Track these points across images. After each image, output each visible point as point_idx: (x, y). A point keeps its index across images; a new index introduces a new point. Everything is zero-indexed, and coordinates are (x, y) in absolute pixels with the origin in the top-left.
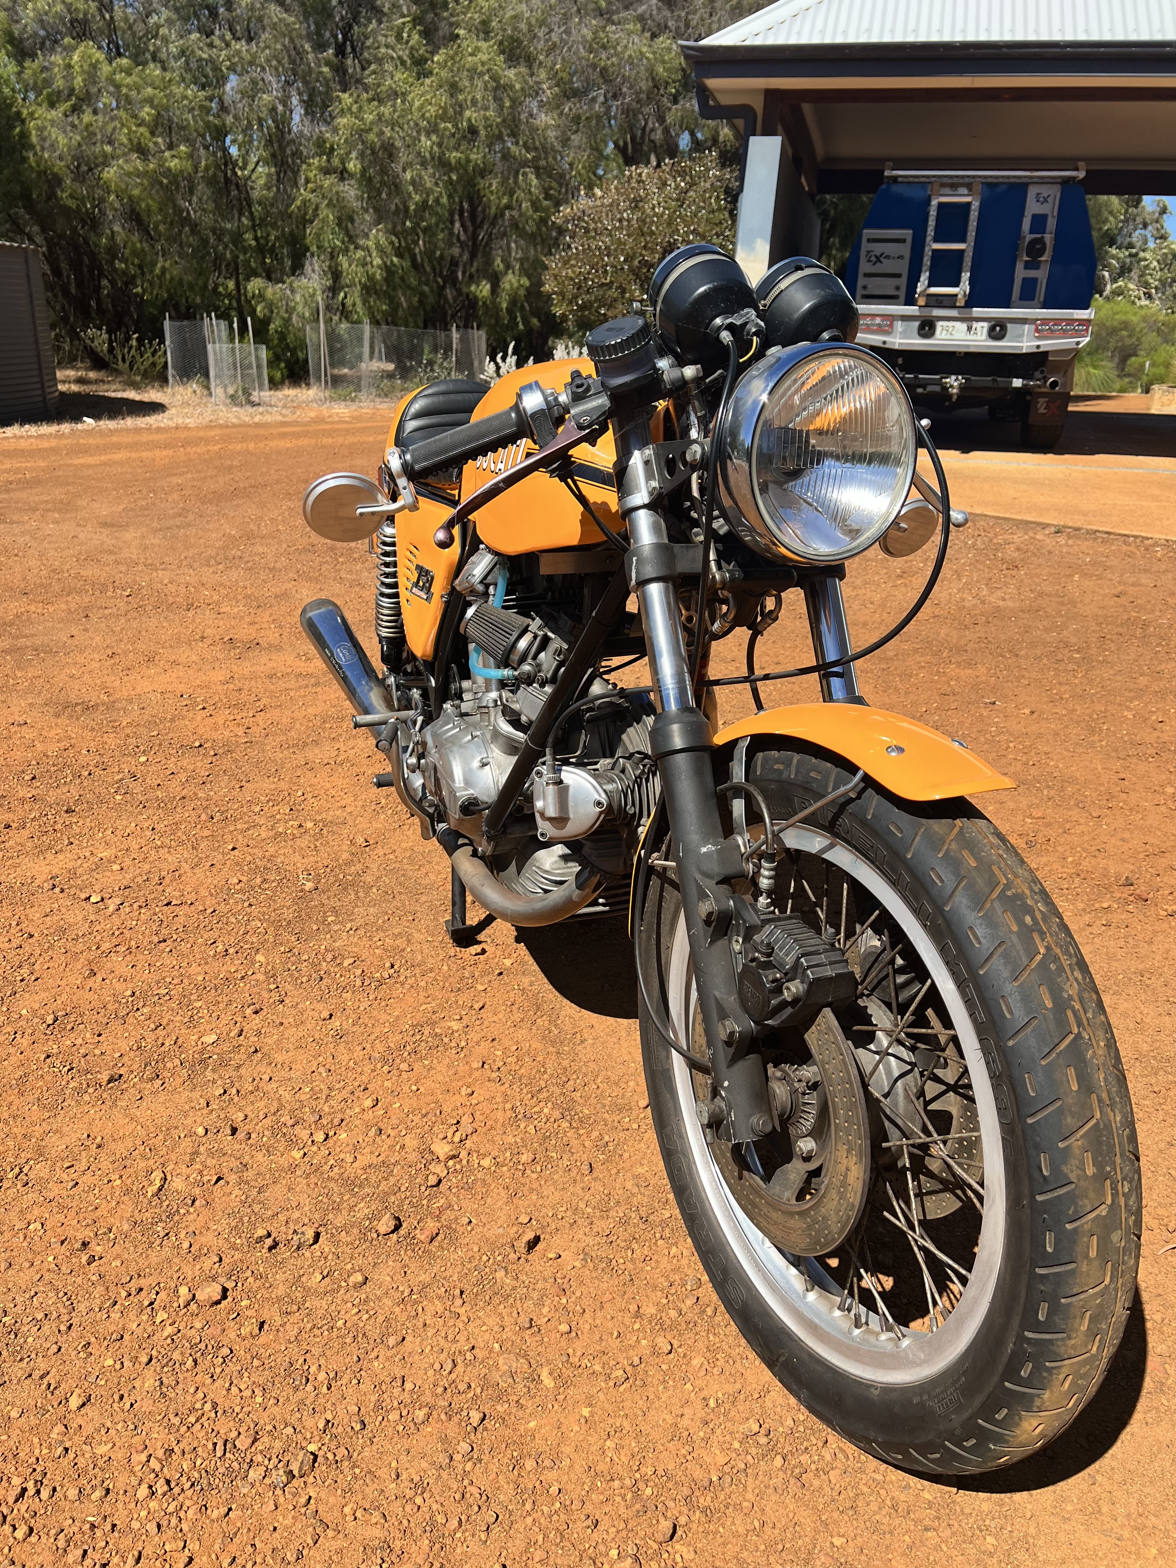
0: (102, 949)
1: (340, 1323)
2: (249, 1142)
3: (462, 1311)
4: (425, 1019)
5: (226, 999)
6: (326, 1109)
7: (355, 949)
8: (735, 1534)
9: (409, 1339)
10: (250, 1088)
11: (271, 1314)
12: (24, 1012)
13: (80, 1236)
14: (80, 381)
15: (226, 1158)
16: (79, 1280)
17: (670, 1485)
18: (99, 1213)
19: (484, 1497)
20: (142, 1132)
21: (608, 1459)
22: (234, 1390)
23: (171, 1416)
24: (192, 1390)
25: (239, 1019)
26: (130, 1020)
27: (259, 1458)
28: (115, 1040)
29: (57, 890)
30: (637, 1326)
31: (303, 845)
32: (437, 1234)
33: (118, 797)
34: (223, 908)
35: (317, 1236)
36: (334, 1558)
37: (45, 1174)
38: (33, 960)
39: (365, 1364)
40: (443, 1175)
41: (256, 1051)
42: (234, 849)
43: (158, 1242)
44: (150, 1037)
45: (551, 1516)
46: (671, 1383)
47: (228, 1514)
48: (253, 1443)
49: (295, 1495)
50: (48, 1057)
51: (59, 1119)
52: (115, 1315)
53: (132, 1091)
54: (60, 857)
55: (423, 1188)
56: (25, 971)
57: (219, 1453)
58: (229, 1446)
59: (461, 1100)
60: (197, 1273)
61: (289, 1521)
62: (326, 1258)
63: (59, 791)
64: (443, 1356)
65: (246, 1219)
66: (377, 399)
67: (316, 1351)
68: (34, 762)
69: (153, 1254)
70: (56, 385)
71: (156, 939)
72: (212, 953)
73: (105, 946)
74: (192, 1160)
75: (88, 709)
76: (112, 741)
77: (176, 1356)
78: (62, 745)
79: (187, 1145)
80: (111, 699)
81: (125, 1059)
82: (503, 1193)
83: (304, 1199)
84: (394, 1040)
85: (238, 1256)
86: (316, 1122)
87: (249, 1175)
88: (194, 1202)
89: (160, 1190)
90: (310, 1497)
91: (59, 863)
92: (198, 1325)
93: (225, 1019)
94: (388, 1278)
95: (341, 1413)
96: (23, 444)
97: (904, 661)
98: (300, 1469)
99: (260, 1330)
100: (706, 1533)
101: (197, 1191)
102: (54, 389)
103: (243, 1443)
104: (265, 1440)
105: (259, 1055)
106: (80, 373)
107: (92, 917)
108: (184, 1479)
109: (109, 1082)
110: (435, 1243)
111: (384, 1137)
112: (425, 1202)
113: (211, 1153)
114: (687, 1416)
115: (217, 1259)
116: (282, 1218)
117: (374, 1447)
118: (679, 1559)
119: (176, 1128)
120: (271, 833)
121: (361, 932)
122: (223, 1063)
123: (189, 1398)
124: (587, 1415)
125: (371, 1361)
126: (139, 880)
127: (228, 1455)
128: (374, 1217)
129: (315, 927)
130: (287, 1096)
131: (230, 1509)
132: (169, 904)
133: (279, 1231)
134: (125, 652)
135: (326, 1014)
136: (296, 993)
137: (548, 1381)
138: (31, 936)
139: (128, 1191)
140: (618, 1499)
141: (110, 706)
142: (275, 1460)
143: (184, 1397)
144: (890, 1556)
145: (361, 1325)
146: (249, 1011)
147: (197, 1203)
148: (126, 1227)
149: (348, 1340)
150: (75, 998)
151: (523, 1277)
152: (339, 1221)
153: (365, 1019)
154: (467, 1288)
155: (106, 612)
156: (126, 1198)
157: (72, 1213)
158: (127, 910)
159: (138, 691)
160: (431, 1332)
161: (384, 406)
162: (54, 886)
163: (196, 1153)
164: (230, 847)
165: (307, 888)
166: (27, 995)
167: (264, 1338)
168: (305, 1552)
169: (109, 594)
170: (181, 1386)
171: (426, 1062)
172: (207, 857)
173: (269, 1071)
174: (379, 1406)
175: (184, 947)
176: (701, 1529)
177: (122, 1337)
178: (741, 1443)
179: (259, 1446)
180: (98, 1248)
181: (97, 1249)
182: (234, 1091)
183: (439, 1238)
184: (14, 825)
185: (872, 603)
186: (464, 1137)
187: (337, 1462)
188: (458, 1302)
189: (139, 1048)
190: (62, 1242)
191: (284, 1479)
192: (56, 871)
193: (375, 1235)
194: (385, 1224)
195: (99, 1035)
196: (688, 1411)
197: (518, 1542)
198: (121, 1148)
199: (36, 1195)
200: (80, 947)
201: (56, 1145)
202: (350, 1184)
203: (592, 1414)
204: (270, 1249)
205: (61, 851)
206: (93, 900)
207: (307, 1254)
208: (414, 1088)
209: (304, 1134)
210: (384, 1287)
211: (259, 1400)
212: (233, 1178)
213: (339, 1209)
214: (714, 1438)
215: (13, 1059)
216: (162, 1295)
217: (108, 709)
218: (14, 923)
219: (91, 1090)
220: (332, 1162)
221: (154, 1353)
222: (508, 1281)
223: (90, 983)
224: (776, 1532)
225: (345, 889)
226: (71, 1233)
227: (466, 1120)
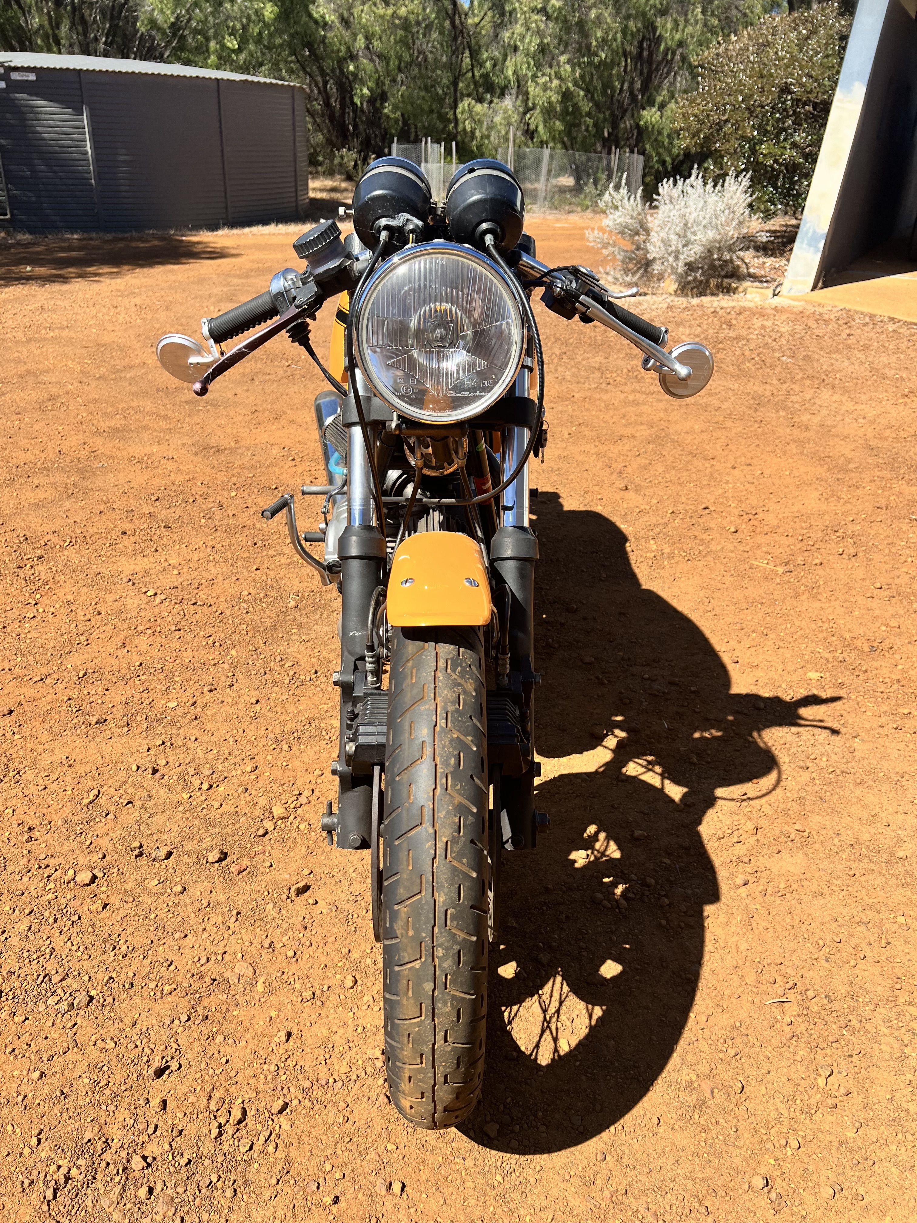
0: (138, 629)
1: (153, 916)
2: (162, 781)
3: (232, 926)
4: (318, 715)
5: (196, 679)
6: (220, 768)
7: (299, 656)
8: (324, 1122)
9: (189, 937)
10: (180, 744)
11: (114, 900)
12: (69, 666)
13: (31, 823)
14: (333, 190)
15: (141, 789)
16: (16, 852)
17: (300, 1077)
18: (49, 810)
19: (178, 1052)
20: (100, 761)
21: (270, 1049)
22: (69, 943)
23: (25, 951)
24: (44, 938)
25: (197, 694)
26: (131, 683)
27: (59, 991)
28: (115, 696)
29: (130, 583)
30: (340, 964)
31: (305, 573)
32: (244, 870)
33: (203, 521)
34: (229, 612)
35: (169, 855)
36: (70, 1066)
37: (31, 778)
38: (92, 631)
39: (154, 946)
40: (270, 829)
41: (196, 718)
42: (257, 569)
43: (73, 837)
44: (137, 696)
45: (213, 1077)
46: (341, 1008)
47: (24, 1022)
48: (61, 980)
49: (68, 1020)
50: (70, 699)
51: (57, 742)
52: (25, 879)
53: (107, 732)
54: (145, 559)
55: (252, 836)
56: (83, 638)
57: (39, 982)
58: (47, 978)
59: (311, 778)
60: (86, 862)
61: (56, 1035)
62: (167, 870)
63: (168, 511)
64: (204, 953)
65: (133, 833)
66: (548, 211)
67: (130, 930)
68: (163, 488)
69: (66, 844)
70: (307, 193)
71: (173, 628)
72: (204, 643)
73: (140, 628)
74: (121, 786)
75: (218, 451)
76: (221, 477)
77: (46, 914)
78: (187, 477)
79: (122, 775)
80: (237, 445)
81: (114, 709)
82: (304, 850)
83: (175, 828)
84: (291, 726)
85: (116, 856)
86: (208, 776)
87: (150, 804)
88: (107, 815)
89: (91, 803)
90: (76, 1024)
91: (141, 564)
92: (68, 897)
93: (189, 692)
94: (199, 893)
95: (123, 975)
96: (274, 240)
97: (861, 473)
98: (78, 1004)
99: (103, 909)
100: (306, 1115)
101: (112, 808)
102: (306, 197)
103: (56, 979)
104: (69, 980)
105: (197, 721)
106: (335, 184)
107: (143, 607)
108: (11, 993)
109: (97, 723)
110: (240, 876)
111: (247, 794)
112: (249, 846)
113: (134, 785)
114: (338, 1034)
115: (101, 856)
116: (155, 837)
117: (132, 1002)
118: (277, 1128)
119: (122, 762)
120: (288, 561)
121: (309, 644)
122: (172, 724)
123: (41, 942)
124: (274, 1016)
125: (159, 946)
126: (185, 583)
127: (43, 984)
128: (209, 850)
129: (280, 636)
130: (200, 753)
131: (27, 1019)
132: (195, 604)
133: (149, 845)
134: (264, 410)
135: (254, 700)
136: (244, 681)
137: (260, 987)
138: (99, 614)
139: (73, 799)
140: (262, 1077)
141: (233, 451)
142: (68, 995)
143: (37, 942)
144: (422, 1167)
145: (165, 920)
146: (206, 689)
147: (109, 816)
148: (60, 823)
149: (152, 929)
150: (104, 661)
151: (283, 912)
152: (187, 848)
153: (278, 708)
154: (244, 911)
155: (268, 377)
156: (69, 804)
157: (34, 807)
158: (167, 604)
159: (257, 441)
160: (206, 935)
161: (552, 217)
162: (130, 580)
163: (125, 782)
164: (255, 567)
165: (290, 605)
166: (77, 655)
167: (105, 914)
168: (55, 1058)
169: (276, 363)
170: (40, 933)
171: (302, 747)
172: (237, 573)
173: (197, 734)
174: (147, 976)
175: (189, 637)
176: (303, 1112)
177: (23, 894)
178: (364, 1062)
179: (64, 983)
180: (38, 834)
181: (36, 834)
182: (169, 744)
183: (244, 873)
184: (129, 533)
185: (864, 418)
186: (299, 805)
187: (103, 1005)
188: (233, 919)
189: (126, 703)
190: (19, 825)
191: (66, 1008)
192: (138, 569)
193: (205, 862)
194: (214, 856)
195: (107, 690)
196: (341, 1031)
197: (184, 1087)
198: (81, 770)
199: (20, 790)
200: (125, 626)
201: (46, 760)
202: (208, 823)
203: (278, 1016)
204: (136, 856)
205: (148, 555)
206: (149, 594)
207: (157, 865)
208: (284, 764)
209: (196, 782)
210: (193, 898)
211: (79, 954)
212: (138, 804)
213: (192, 839)
214: (349, 1054)
215: (49, 697)
216: (58, 872)
217: (231, 453)
218: (93, 603)
219: (83, 727)
220: (205, 806)
221: (35, 908)
222: (273, 912)
223: (119, 653)
224: (353, 1128)
225: (316, 610)
226: (27, 819)
227: (306, 793)
